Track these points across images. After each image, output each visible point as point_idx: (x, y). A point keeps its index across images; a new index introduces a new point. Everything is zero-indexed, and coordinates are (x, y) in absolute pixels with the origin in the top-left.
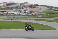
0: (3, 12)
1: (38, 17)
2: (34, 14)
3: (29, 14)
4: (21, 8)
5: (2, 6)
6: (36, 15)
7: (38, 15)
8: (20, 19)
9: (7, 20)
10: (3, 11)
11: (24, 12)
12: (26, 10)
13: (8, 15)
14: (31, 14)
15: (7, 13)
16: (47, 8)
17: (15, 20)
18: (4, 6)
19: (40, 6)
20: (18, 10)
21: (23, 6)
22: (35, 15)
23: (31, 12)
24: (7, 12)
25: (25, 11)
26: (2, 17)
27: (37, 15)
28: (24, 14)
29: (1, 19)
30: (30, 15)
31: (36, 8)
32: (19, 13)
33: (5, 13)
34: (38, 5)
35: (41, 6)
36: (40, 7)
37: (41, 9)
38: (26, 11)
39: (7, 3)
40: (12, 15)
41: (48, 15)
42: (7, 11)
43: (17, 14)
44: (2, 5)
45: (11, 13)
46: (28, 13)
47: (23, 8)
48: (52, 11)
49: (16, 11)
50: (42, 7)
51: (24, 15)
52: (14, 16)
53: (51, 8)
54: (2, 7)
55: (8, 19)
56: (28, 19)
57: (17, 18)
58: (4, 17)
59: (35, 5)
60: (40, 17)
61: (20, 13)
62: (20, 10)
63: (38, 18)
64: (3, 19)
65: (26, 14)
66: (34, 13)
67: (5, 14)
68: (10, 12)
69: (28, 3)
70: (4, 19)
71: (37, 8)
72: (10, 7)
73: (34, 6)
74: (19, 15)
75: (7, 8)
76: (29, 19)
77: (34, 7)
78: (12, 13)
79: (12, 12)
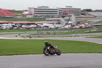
0: (30, 24)
1: (92, 31)
2: (83, 25)
3: (74, 26)
4: (61, 16)
5: (28, 15)
6: (86, 28)
8: (59, 36)
11: (66, 24)
12: (69, 20)
13: (37, 30)
15: (35, 26)
18: (31, 15)
19: (93, 11)
20: (55, 20)
21: (63, 13)
23: (78, 23)
25: (67, 21)
26: (28, 33)
27: (89, 27)
28: (65, 27)
30: (76, 28)
31: (87, 16)
32: (57, 26)
33: (32, 26)
34: (90, 10)
35: (97, 11)
37: (95, 17)
38: (70, 22)
39: (35, 9)
40: (45, 30)
42: (36, 23)
43: (53, 27)
44: (27, 13)
46: (73, 24)
47: (63, 17)
49: (52, 22)
50: (98, 13)
51: (66, 29)
52: (49, 32)
54: (28, 17)
55: (38, 37)
56: (73, 35)
57: (55, 34)
59: (85, 10)
60: (95, 30)
61: (59, 26)
62: (58, 20)
63: (90, 32)
65: (70, 26)
66: (83, 24)
67: (33, 28)
68: (42, 24)
69: (73, 8)
71: (89, 15)
72: (41, 16)
73: (83, 13)
75: (36, 18)
76: (76, 36)
77: (84, 14)
79: (44, 25)
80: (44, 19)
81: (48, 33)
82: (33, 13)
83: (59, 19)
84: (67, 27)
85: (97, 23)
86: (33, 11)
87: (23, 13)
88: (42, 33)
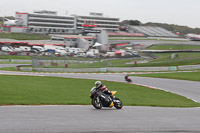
0: (18, 45)
1: (138, 62)
2: (122, 52)
3: (105, 52)
4: (80, 31)
5: (14, 26)
6: (129, 56)
7: (138, 56)
8: (76, 70)
9: (31, 74)
10: (18, 42)
11: (90, 47)
12: (96, 41)
13: (32, 58)
14: (112, 54)
15: (29, 49)
16: (170, 33)
17: (59, 74)
18: (21, 26)
19: (143, 25)
20: (68, 40)
21: (84, 26)
22: (127, 56)
23: (113, 46)
24: (31, 46)
25: (92, 42)
26: (14, 63)
27: (134, 56)
28: (88, 53)
29: (12, 69)
30: (108, 57)
31: (131, 33)
32: (71, 50)
33: (23, 48)
34: (136, 23)
36: (144, 28)
37: (146, 36)
38: (97, 44)
39: (29, 15)
40: (48, 57)
41: (173, 55)
42: (30, 42)
43: (63, 52)
44: (12, 22)
45: (43, 49)
46: (104, 48)
47: (84, 34)
48: (186, 41)
49: (62, 42)
50: (152, 28)
51: (89, 57)
52: (55, 61)
53: (183, 31)
54: (14, 30)
55: (34, 71)
56: (102, 69)
57: (66, 66)
58: (21, 62)
59: (126, 22)
60: (146, 62)
61: (76, 50)
62: (74, 40)
63: (136, 65)
64: (18, 68)
65: (97, 51)
66: (123, 48)
67: (25, 54)
68: (43, 46)
69: (104, 16)
70: (19, 70)
71: (135, 32)
72: (41, 30)
73: (123, 27)
74: (72, 55)
75: (30, 34)
76: (107, 72)
77: (124, 30)
78: (48, 51)
79: (47, 47)
80: (46, 37)
81: (53, 64)
82: (25, 24)
83: (76, 36)
84: (91, 53)
85: (148, 48)
86: (25, 19)
87: (5, 23)
88: (41, 64)
